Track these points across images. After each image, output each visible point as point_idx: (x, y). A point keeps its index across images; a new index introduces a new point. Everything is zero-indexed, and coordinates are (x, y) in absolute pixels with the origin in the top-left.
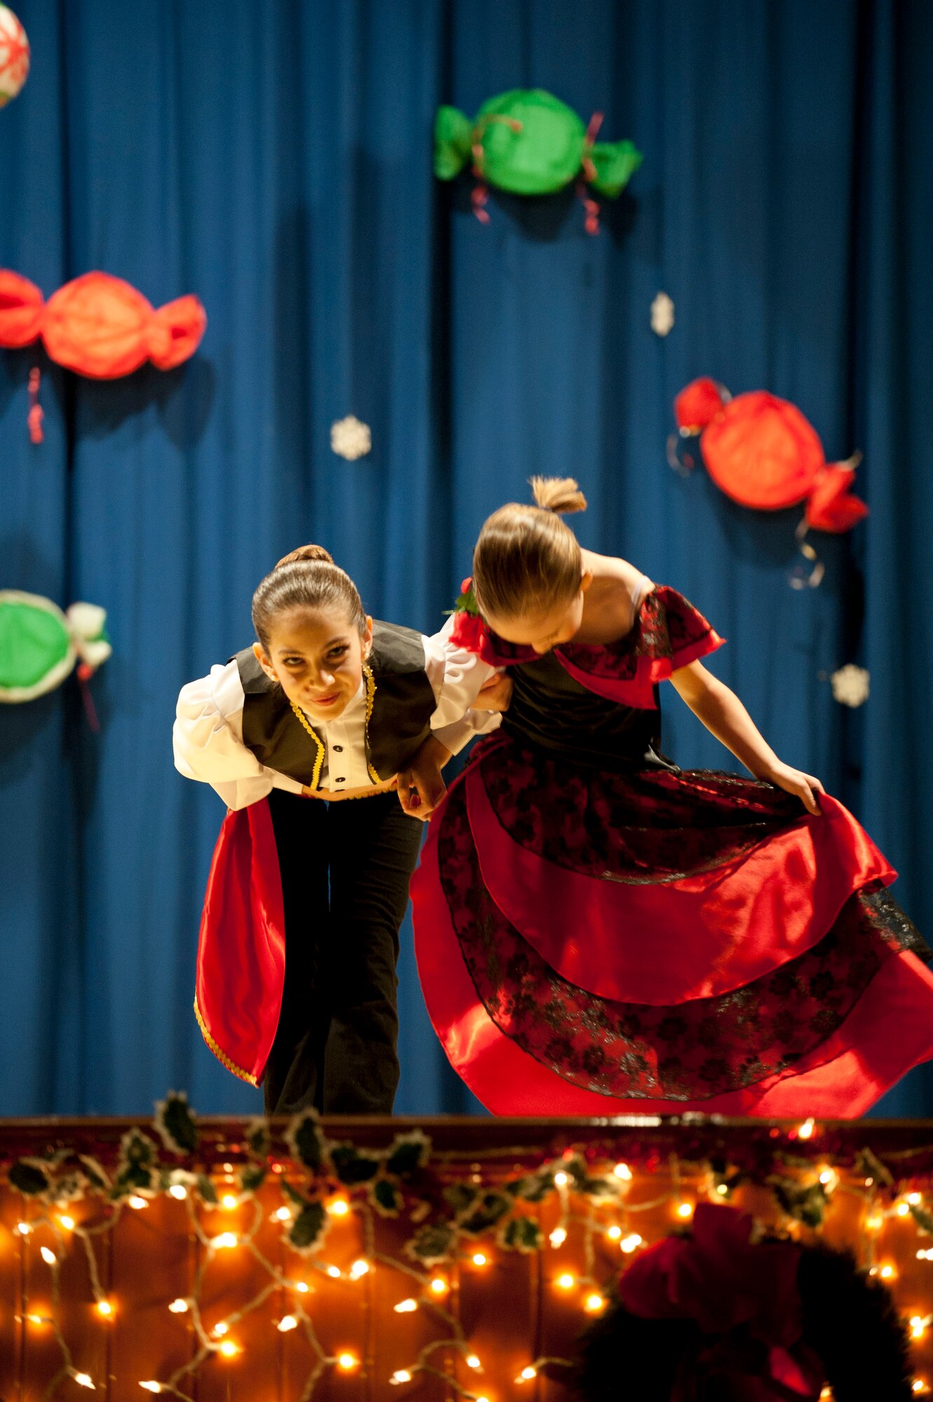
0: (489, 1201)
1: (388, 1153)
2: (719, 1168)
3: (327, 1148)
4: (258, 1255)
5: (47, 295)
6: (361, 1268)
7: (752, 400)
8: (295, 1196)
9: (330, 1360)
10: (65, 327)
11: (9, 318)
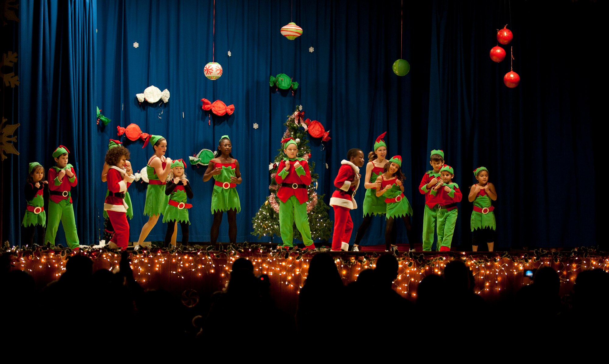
1: (419, 256)
4: (404, 267)
5: (212, 104)
6: (415, 269)
7: (314, 121)
8: (409, 261)
9: (411, 279)
10: (215, 108)
11: (207, 106)
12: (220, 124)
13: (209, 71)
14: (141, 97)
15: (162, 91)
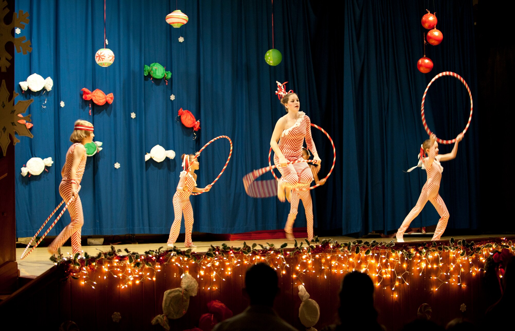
5: (92, 92)
7: (186, 111)
10: (95, 98)
11: (88, 96)
12: (100, 113)
13: (101, 58)
14: (24, 85)
15: (45, 79)
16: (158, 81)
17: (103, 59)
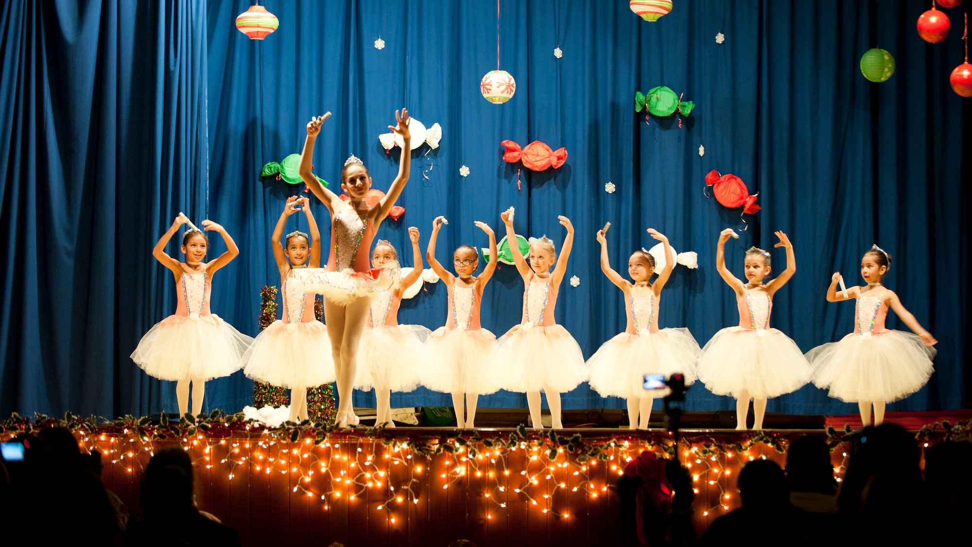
0: (595, 450)
1: (571, 438)
2: (649, 442)
3: (557, 437)
4: (542, 461)
5: (522, 149)
6: (566, 465)
7: (728, 176)
8: (550, 448)
9: (559, 485)
10: (528, 157)
12: (542, 185)
13: (485, 88)
14: (387, 141)
15: (427, 129)
16: (665, 122)
17: (489, 91)
